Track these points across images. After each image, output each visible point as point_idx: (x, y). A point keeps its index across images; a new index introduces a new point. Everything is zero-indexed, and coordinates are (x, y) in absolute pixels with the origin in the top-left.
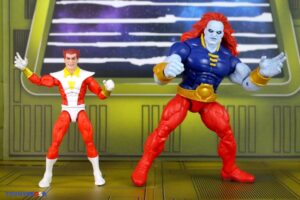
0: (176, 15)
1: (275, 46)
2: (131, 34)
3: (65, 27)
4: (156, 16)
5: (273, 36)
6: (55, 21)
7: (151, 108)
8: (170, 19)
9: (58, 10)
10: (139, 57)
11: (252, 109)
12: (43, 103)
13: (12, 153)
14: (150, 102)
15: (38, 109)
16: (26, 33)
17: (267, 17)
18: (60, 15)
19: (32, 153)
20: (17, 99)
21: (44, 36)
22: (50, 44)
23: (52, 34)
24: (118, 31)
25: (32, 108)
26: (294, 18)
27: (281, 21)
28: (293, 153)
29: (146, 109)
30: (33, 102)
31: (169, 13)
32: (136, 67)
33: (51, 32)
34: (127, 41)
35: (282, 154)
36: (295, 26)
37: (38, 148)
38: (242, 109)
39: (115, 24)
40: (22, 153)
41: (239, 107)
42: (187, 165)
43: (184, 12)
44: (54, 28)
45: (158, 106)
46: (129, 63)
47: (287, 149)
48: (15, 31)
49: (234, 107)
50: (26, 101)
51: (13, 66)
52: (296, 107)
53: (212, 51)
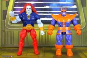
0: (49, 6)
1: (77, 15)
2: (37, 11)
5: (77, 12)
6: (15, 8)
8: (47, 7)
12: (12, 31)
13: (2, 45)
15: (10, 33)
16: (7, 11)
17: (75, 7)
18: (16, 6)
19: (8, 45)
20: (4, 30)
25: (8, 32)
26: (83, 7)
28: (82, 46)
31: (47, 5)
33: (13, 11)
35: (79, 46)
36: (83, 9)
37: (10, 44)
40: (5, 45)
42: (52, 49)
43: (51, 5)
48: (3, 10)
50: (6, 30)
51: (3, 20)
52: (83, 32)
53: (29, 14)
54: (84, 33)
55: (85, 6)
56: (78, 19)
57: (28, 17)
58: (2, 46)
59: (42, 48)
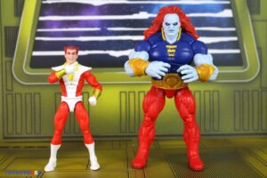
0: (149, 12)
1: (235, 39)
2: (109, 29)
3: (51, 24)
4: (131, 13)
5: (233, 29)
6: (41, 18)
7: (127, 94)
8: (143, 15)
9: (44, 9)
10: (117, 49)
11: (216, 94)
12: (33, 91)
13: (6, 135)
14: (127, 89)
16: (16, 29)
17: (228, 13)
19: (24, 135)
20: (9, 88)
21: (32, 31)
22: (37, 38)
23: (39, 30)
24: (98, 27)
25: (23, 95)
26: (251, 13)
27: (240, 16)
28: (251, 131)
29: (123, 95)
30: (24, 91)
31: (143, 10)
32: (114, 58)
33: (38, 28)
34: (106, 35)
35: (242, 132)
36: (252, 21)
38: (207, 94)
39: (95, 21)
40: (15, 135)
41: (205, 91)
42: (160, 143)
44: (41, 24)
45: (134, 92)
46: (108, 55)
47: (246, 127)
48: (6, 28)
49: (200, 92)
50: (17, 89)
51: (5, 59)
52: (253, 91)
53: (171, 42)
54: (255, 93)
55: (258, 12)
56: (238, 51)
57: (169, 51)
58: (5, 138)
59: (130, 140)
